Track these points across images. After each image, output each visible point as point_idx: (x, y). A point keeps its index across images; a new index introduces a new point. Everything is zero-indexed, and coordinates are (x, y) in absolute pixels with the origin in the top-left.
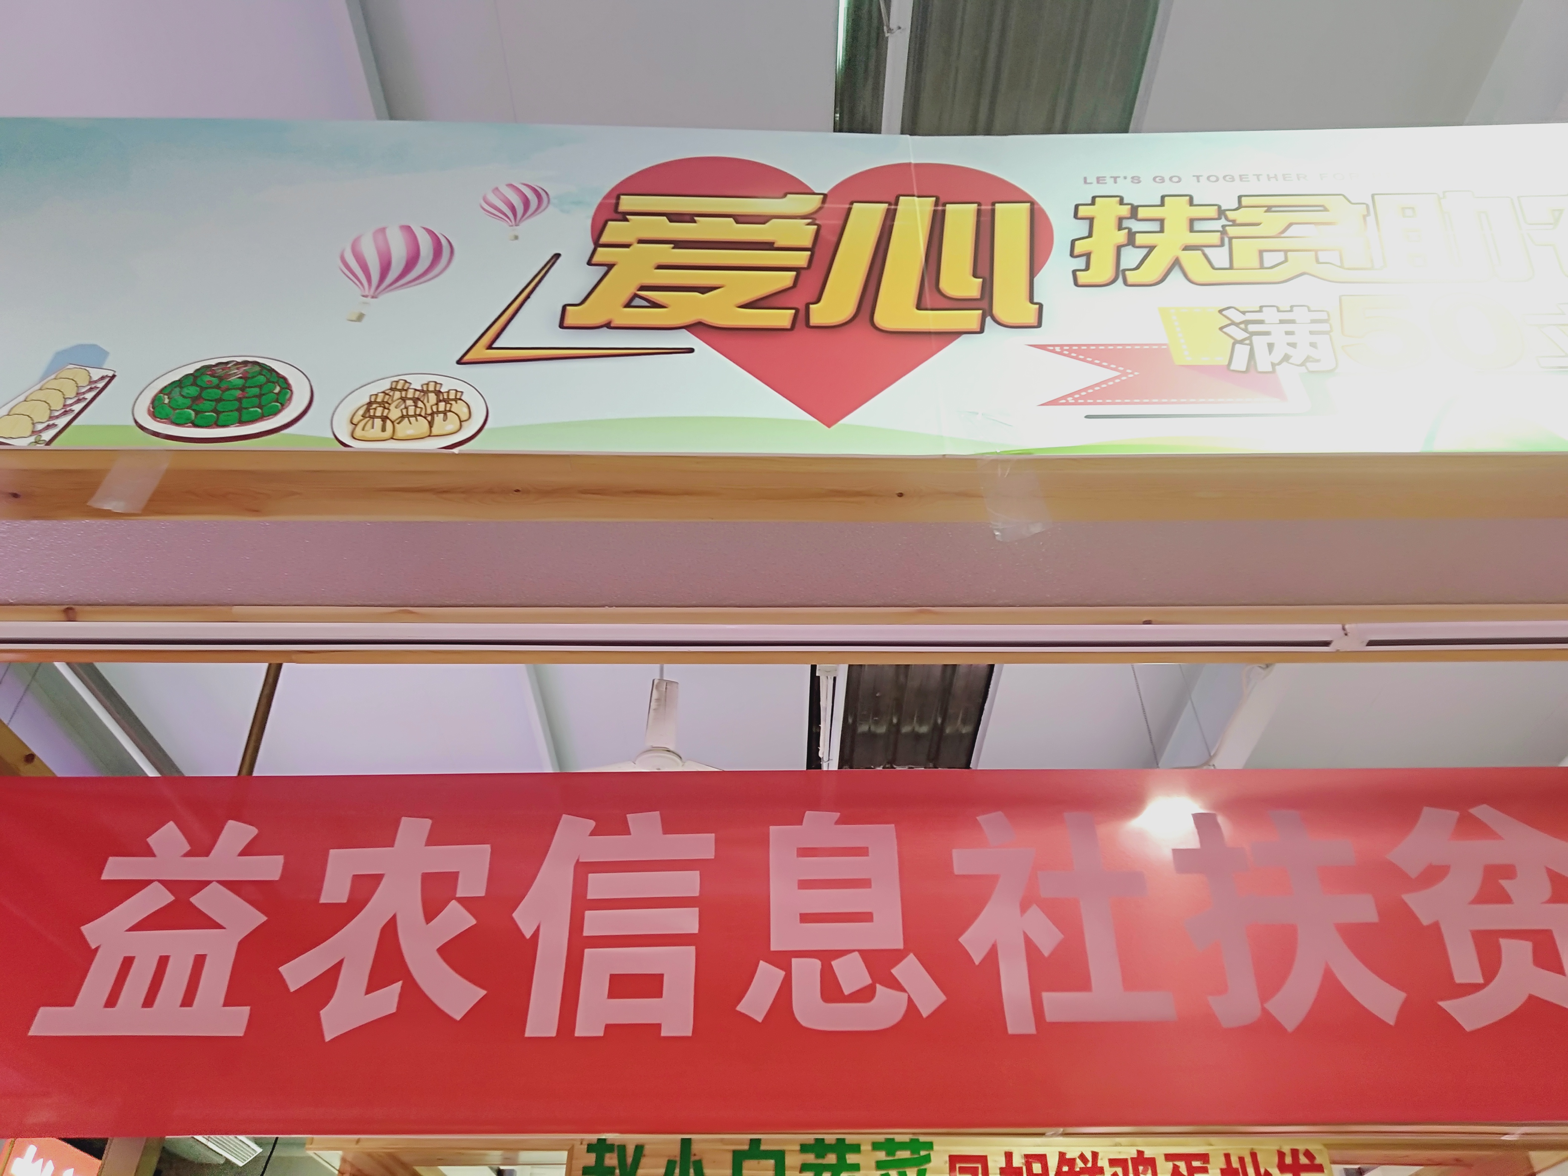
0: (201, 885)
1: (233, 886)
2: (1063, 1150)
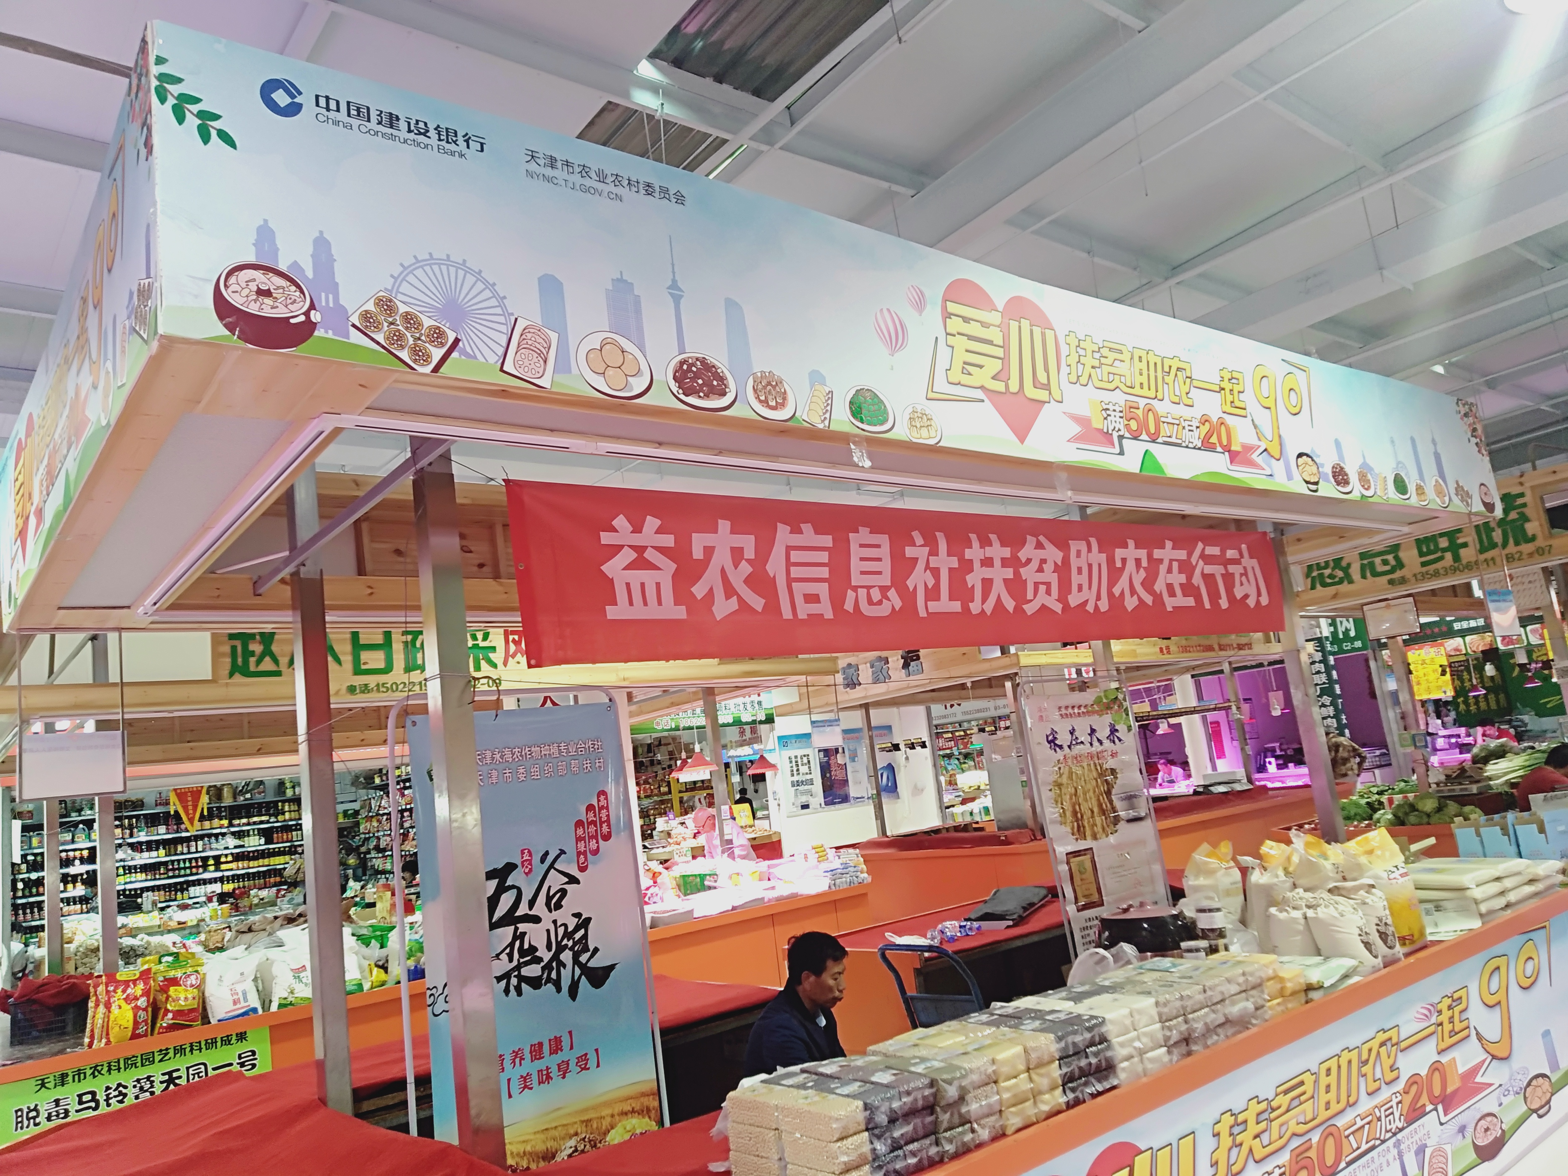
1: (658, 549)
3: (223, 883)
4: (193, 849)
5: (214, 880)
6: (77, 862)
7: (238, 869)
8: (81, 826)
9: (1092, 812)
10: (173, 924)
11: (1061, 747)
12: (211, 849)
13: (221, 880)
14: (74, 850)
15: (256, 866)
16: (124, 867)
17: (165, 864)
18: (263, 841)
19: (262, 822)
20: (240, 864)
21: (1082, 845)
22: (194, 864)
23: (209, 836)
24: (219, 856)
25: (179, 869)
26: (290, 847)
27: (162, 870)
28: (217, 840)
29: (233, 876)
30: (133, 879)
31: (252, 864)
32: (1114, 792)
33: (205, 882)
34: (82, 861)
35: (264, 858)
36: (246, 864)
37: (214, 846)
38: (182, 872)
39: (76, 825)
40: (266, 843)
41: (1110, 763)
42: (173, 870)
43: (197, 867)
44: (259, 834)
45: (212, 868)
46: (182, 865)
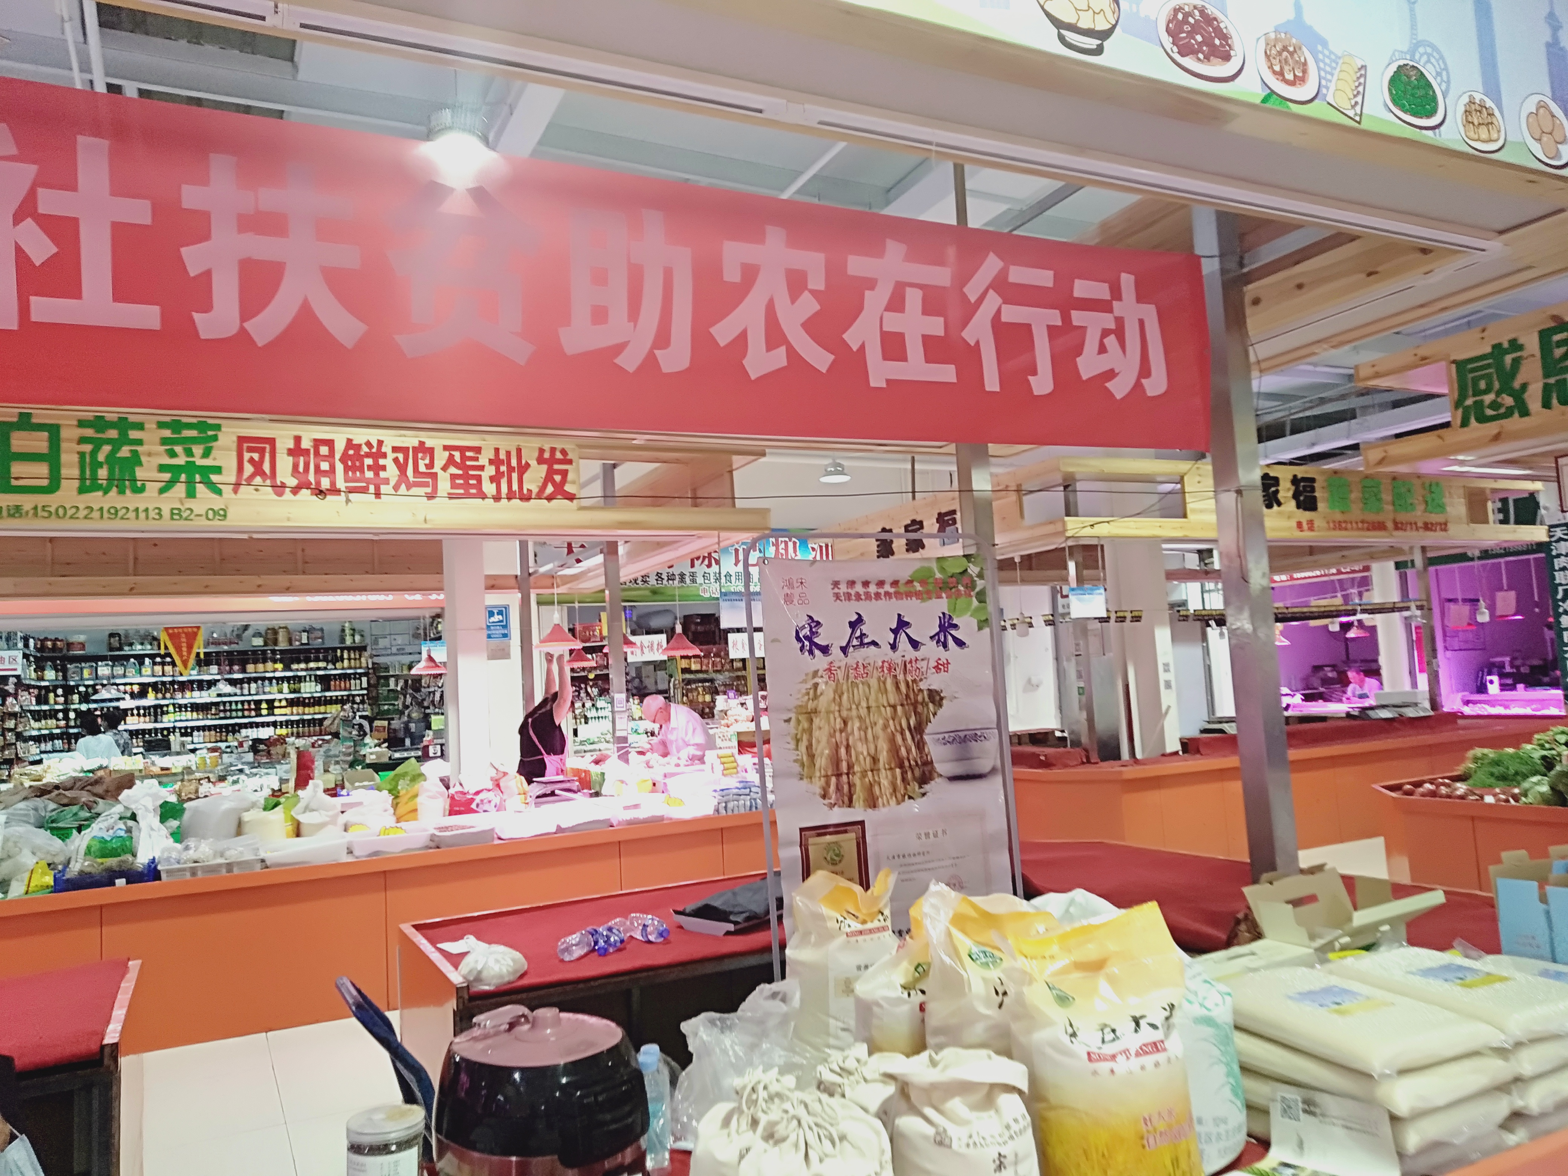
2: (350, 437)
3: (276, 727)
4: (246, 692)
5: (268, 724)
6: (127, 697)
7: (292, 714)
8: (132, 660)
9: (875, 760)
10: (156, 770)
11: (825, 650)
12: (264, 693)
13: (274, 724)
14: (125, 684)
15: (309, 713)
16: (174, 705)
17: (217, 704)
18: (319, 688)
19: (318, 669)
20: (295, 709)
21: (839, 815)
22: (246, 707)
23: (263, 679)
24: (273, 701)
25: (231, 710)
26: (348, 696)
27: (213, 711)
28: (271, 683)
29: (287, 722)
30: (183, 718)
31: (307, 710)
32: (929, 729)
33: (258, 725)
34: (133, 696)
35: (320, 705)
36: (301, 709)
37: (267, 689)
38: (234, 714)
39: (127, 658)
40: (322, 691)
41: (933, 681)
42: (225, 711)
43: (250, 710)
44: (316, 681)
45: (264, 712)
46: (234, 707)
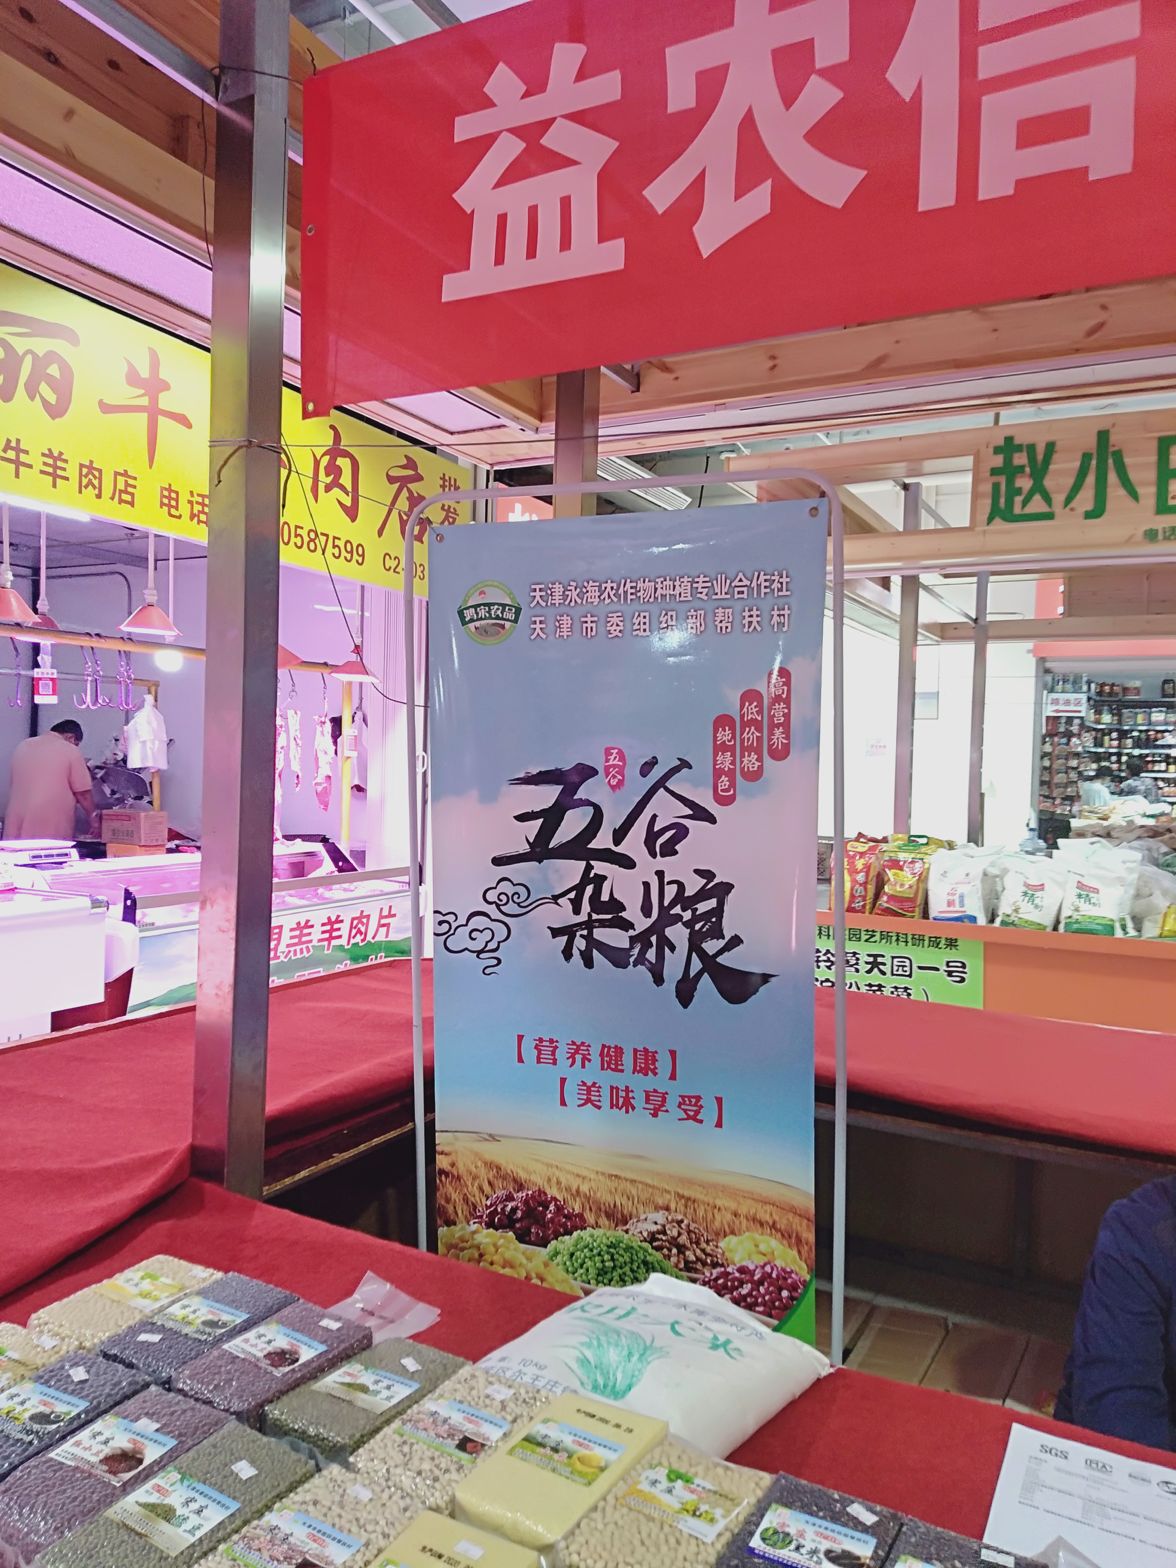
0: (547, 124)
1: (577, 117)
